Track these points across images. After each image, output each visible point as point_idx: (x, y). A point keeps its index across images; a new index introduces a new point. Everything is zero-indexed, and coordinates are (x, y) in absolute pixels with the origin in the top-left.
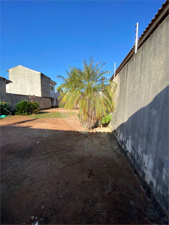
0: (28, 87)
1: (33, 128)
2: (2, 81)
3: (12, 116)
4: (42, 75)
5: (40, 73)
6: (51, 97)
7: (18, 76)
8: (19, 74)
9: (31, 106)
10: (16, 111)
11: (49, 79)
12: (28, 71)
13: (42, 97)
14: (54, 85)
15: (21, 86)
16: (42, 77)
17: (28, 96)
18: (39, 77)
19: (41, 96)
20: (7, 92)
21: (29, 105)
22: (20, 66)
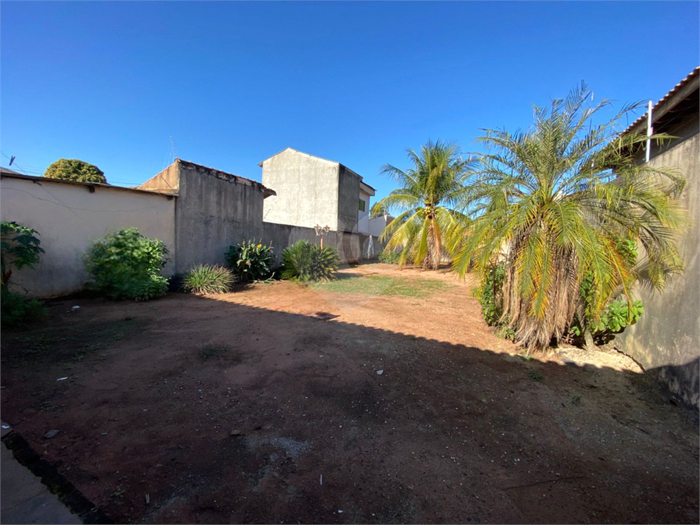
0: (306, 205)
1: (340, 319)
2: (256, 193)
3: (276, 282)
4: (342, 169)
5: (337, 165)
6: (359, 231)
7: (283, 177)
8: (287, 171)
9: (320, 258)
10: (283, 269)
11: (359, 178)
12: (308, 161)
13: (339, 231)
14: (369, 195)
15: (289, 203)
16: (342, 176)
17: (313, 229)
18: (335, 175)
19: (336, 230)
20: (264, 220)
21: (314, 255)
22: (289, 150)
